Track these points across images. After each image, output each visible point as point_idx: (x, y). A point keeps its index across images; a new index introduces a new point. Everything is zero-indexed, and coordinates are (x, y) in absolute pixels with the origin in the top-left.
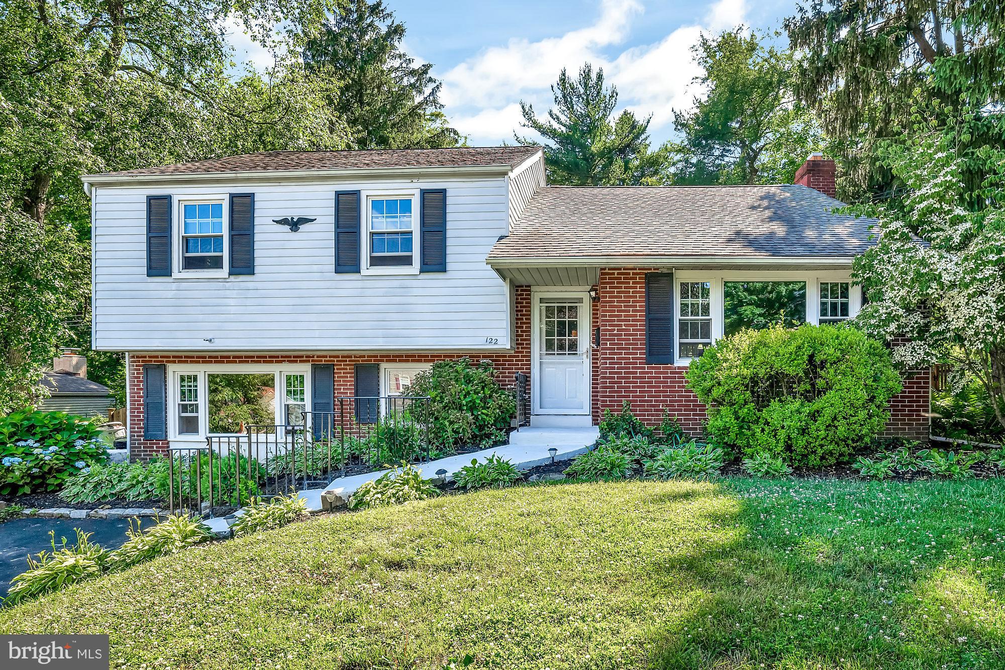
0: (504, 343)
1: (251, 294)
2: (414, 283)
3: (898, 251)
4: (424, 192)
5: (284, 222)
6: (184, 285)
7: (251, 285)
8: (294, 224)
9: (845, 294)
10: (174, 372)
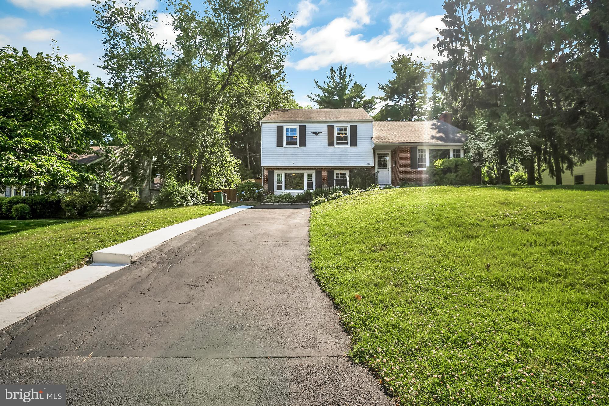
0: (372, 165)
1: (305, 151)
2: (349, 149)
3: (473, 142)
4: (351, 126)
5: (314, 133)
6: (286, 149)
7: (305, 149)
8: (317, 134)
9: (460, 152)
10: (276, 173)
